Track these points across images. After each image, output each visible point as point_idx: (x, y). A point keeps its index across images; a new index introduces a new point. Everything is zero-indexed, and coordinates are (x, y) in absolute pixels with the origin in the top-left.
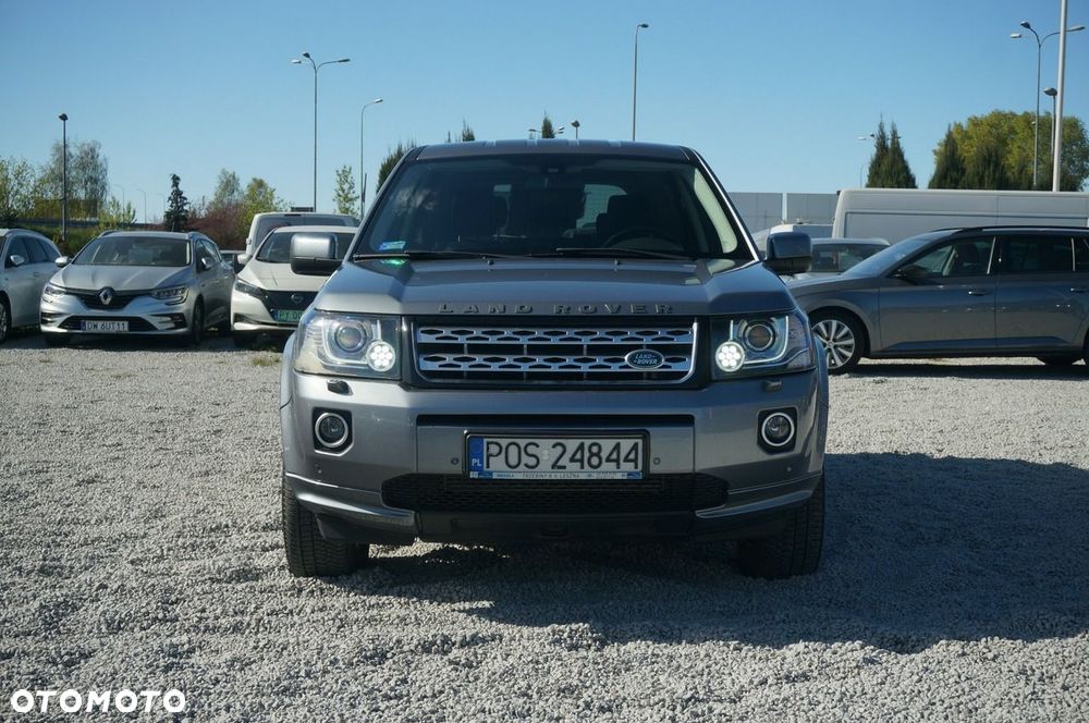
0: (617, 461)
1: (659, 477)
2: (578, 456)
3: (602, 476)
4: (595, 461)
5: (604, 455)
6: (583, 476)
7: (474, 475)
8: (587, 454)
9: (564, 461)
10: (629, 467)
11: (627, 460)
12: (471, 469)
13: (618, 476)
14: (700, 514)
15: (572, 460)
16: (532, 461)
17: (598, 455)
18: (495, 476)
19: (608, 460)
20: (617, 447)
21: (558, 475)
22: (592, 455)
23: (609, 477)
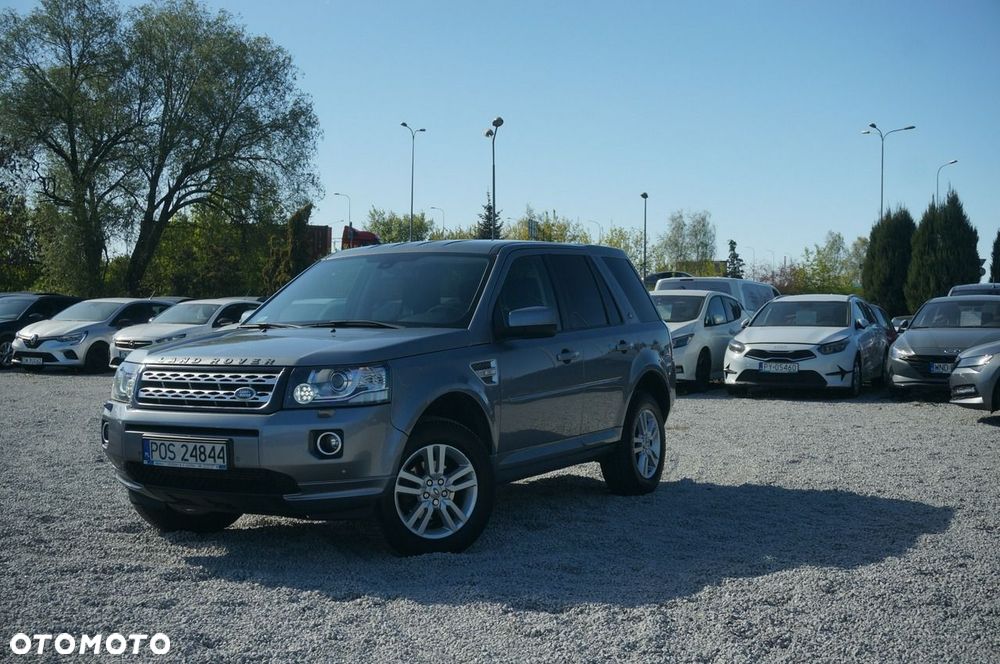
0: (214, 457)
1: (243, 470)
2: (212, 455)
3: (207, 467)
4: (203, 457)
5: (207, 454)
6: (197, 466)
7: (145, 462)
8: (198, 453)
9: (187, 456)
10: (220, 462)
11: (219, 457)
12: (144, 458)
13: (215, 468)
14: (286, 497)
15: (191, 456)
16: (172, 456)
17: (204, 453)
18: (155, 464)
19: (210, 457)
20: (213, 449)
21: (184, 465)
22: (201, 453)
23: (210, 467)
